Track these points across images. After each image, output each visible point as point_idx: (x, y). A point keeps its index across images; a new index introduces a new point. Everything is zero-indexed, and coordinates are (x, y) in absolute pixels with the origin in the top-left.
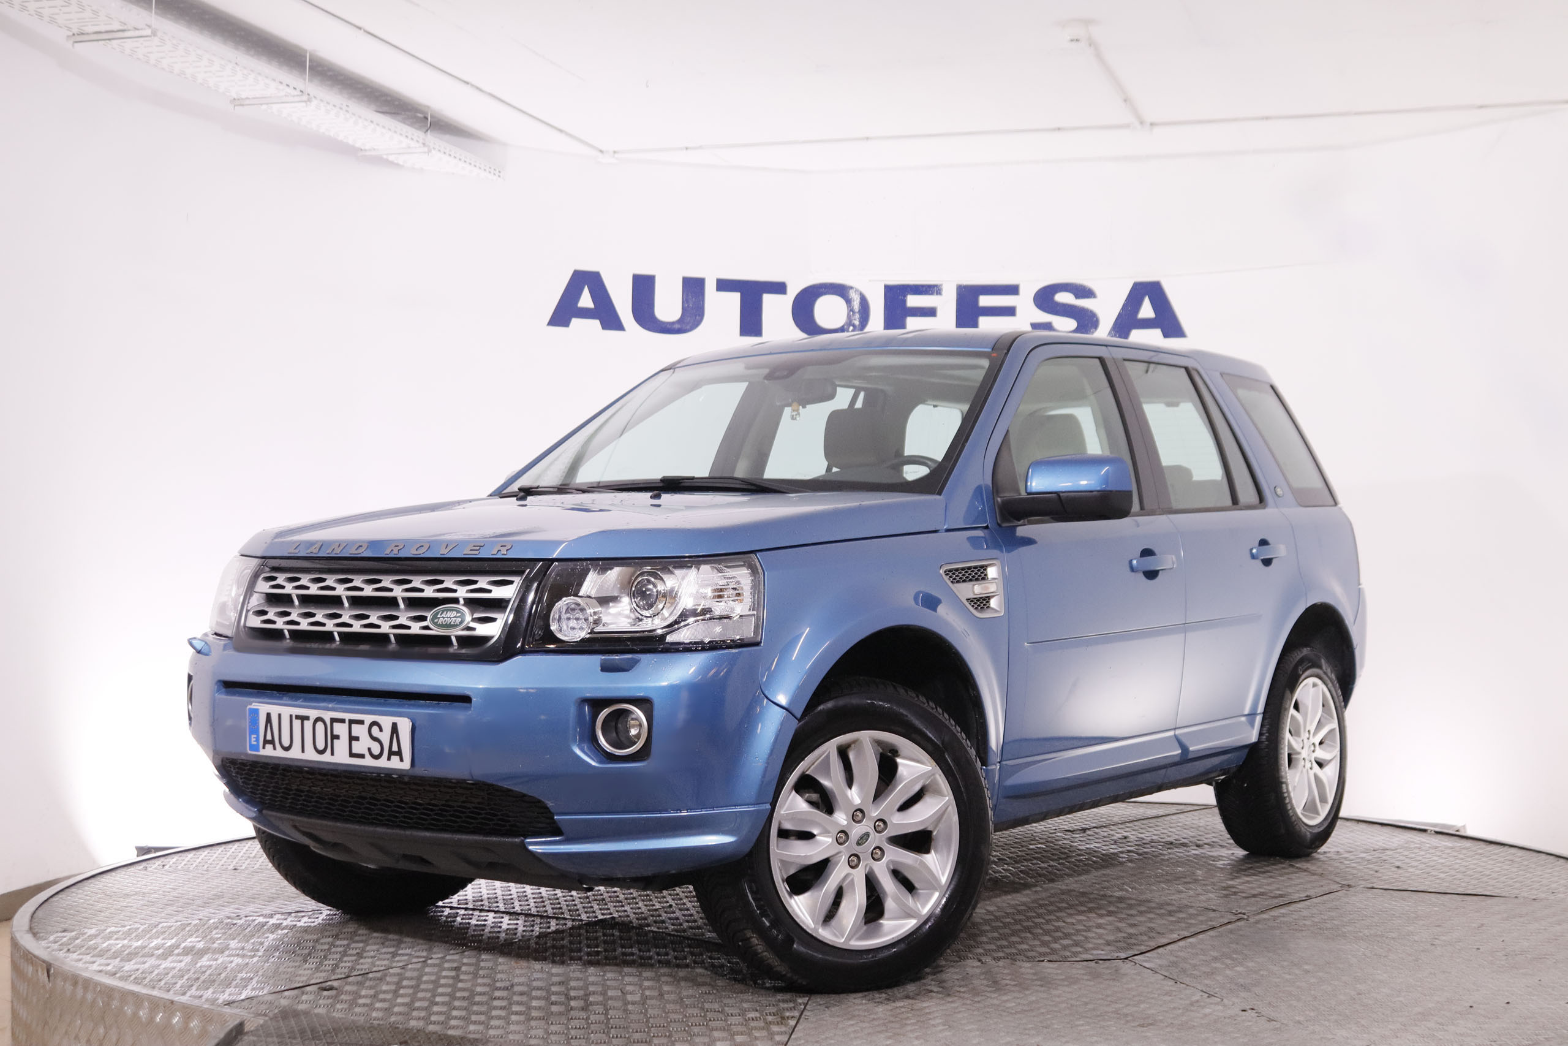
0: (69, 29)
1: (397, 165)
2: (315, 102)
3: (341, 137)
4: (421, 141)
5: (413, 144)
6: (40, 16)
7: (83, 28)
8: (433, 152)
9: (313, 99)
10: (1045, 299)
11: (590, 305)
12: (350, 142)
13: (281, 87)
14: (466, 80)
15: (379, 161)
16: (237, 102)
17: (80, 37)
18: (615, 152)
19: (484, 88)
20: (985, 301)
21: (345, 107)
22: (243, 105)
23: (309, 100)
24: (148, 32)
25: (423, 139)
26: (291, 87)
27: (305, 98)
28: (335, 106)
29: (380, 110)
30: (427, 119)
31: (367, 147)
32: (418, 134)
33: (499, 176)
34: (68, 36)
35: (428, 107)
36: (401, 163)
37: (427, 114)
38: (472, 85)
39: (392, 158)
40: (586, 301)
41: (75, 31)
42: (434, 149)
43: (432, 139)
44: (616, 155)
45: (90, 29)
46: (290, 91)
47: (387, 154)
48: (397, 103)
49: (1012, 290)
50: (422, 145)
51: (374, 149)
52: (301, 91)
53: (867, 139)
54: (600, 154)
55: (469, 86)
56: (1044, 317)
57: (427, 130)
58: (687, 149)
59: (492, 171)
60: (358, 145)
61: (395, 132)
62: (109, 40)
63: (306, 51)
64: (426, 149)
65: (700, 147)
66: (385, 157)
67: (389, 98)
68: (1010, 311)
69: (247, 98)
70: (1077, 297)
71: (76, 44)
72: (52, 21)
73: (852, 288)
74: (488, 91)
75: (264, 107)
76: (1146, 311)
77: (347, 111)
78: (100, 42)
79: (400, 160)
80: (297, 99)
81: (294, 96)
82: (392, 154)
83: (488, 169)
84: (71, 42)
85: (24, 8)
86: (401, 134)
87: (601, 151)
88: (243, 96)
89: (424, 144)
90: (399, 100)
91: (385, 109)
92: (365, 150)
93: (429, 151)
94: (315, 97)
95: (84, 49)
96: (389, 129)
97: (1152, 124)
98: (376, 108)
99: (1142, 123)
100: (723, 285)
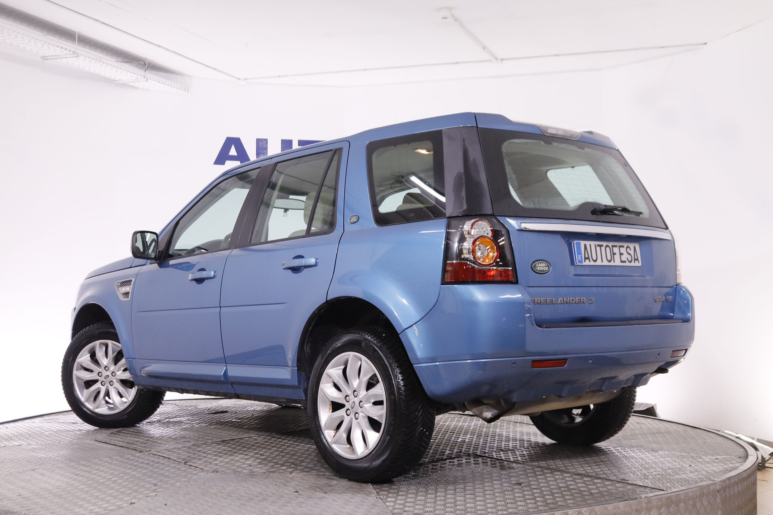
1: (135, 87)
3: (102, 75)
4: (143, 75)
5: (139, 77)
8: (149, 80)
11: (235, 154)
12: (108, 76)
13: (62, 50)
15: (125, 85)
16: (44, 58)
18: (245, 79)
19: (169, 49)
22: (47, 59)
23: (78, 57)
25: (144, 74)
26: (68, 49)
27: (75, 55)
28: (93, 59)
29: (124, 61)
30: (146, 65)
31: (118, 79)
32: (141, 72)
33: (188, 92)
35: (146, 59)
36: (137, 87)
37: (146, 62)
39: (131, 84)
40: (233, 152)
42: (150, 79)
43: (150, 74)
44: (245, 81)
46: (67, 52)
47: (128, 82)
48: (130, 57)
50: (143, 78)
51: (121, 80)
52: (73, 52)
53: (365, 70)
54: (238, 80)
55: (161, 47)
57: (146, 70)
58: (279, 77)
60: (112, 78)
61: (128, 71)
63: (76, 32)
64: (145, 79)
65: (286, 76)
66: (128, 83)
67: (126, 55)
69: (48, 56)
74: (172, 50)
79: (136, 85)
80: (71, 56)
81: (70, 54)
82: (130, 82)
86: (132, 72)
88: (46, 55)
89: (145, 77)
90: (131, 55)
91: (126, 60)
92: (117, 80)
93: (147, 80)
94: (81, 55)
96: (125, 70)
97: (502, 59)
98: (120, 60)
99: (496, 59)
100: (301, 143)
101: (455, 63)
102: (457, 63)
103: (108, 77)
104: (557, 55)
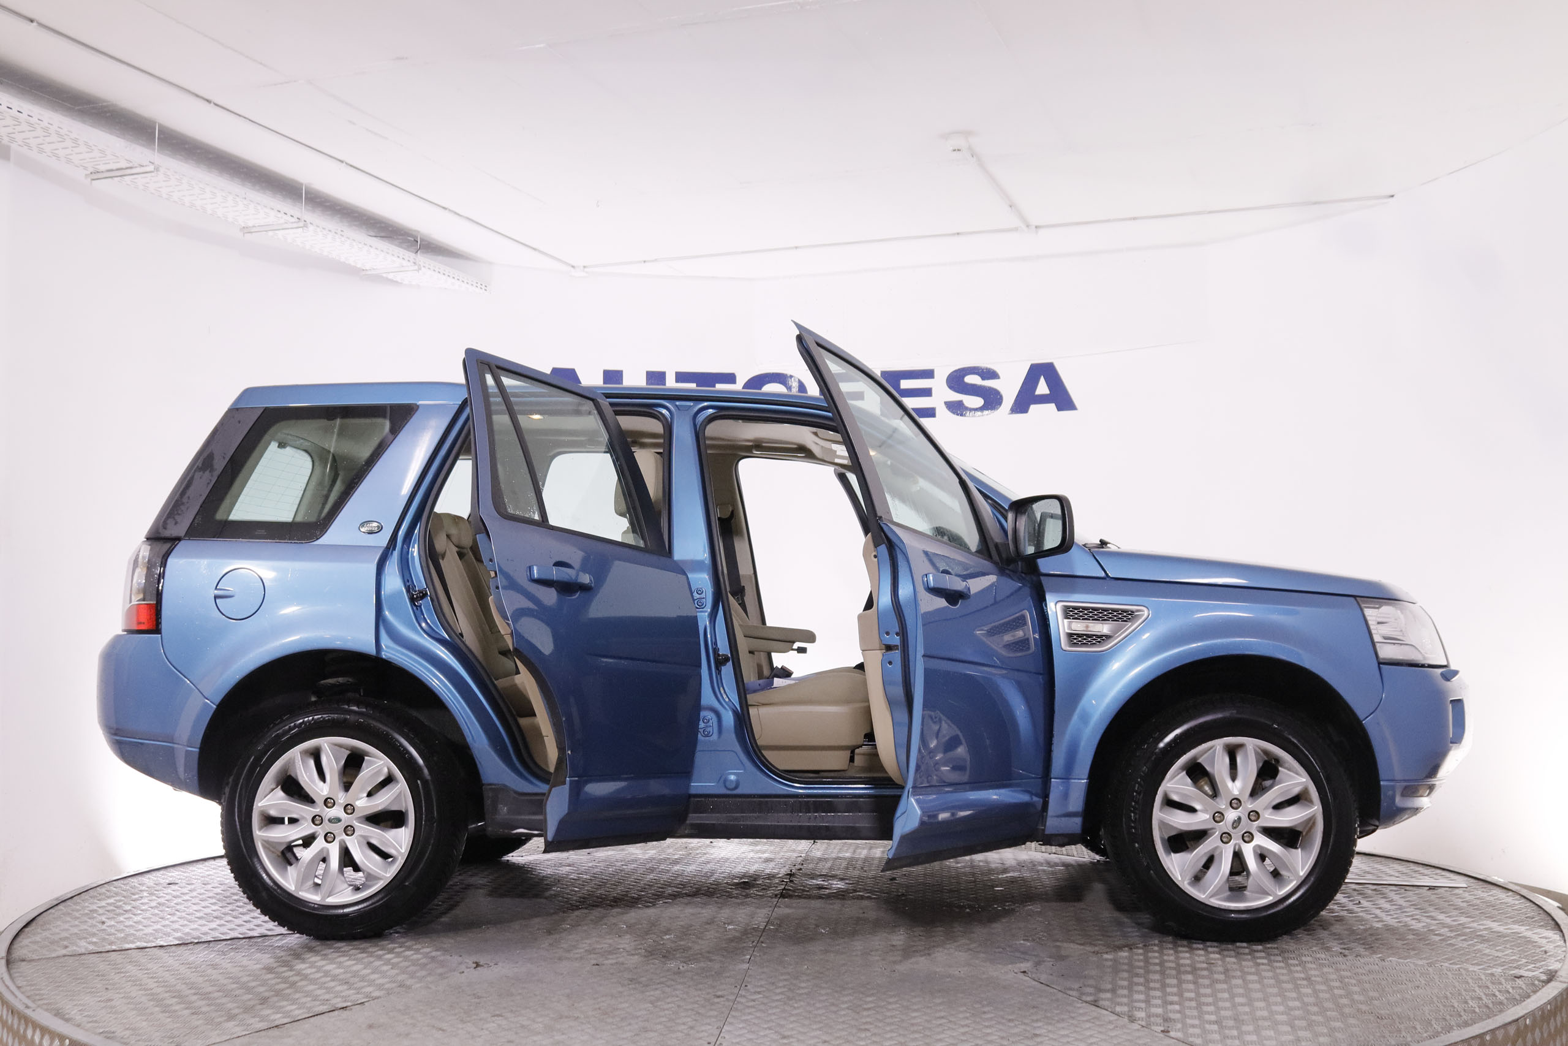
0: (85, 168)
1: (397, 282)
2: (311, 228)
3: (343, 260)
4: (412, 260)
5: (405, 263)
6: (58, 157)
7: (97, 167)
8: (423, 268)
9: (309, 225)
10: (956, 381)
13: (279, 215)
14: (444, 206)
15: (380, 279)
16: (246, 230)
17: (96, 175)
18: (584, 267)
19: (460, 213)
20: (905, 384)
21: (339, 232)
22: (251, 233)
23: (305, 226)
24: (151, 168)
25: (414, 259)
26: (289, 214)
27: (301, 224)
28: (330, 231)
29: (380, 236)
30: (417, 242)
31: (367, 267)
32: (408, 255)
33: (486, 290)
34: (86, 175)
35: (418, 232)
36: (400, 281)
37: (417, 238)
38: (450, 210)
39: (391, 276)
41: (92, 170)
42: (424, 267)
43: (422, 259)
44: (586, 270)
45: (102, 168)
46: (287, 218)
47: (386, 273)
48: (390, 229)
49: (928, 374)
50: (413, 264)
51: (374, 269)
52: (298, 219)
54: (572, 269)
55: (447, 211)
56: (956, 397)
57: (417, 252)
58: (645, 262)
59: (479, 285)
60: (358, 266)
61: (388, 253)
62: (121, 176)
64: (416, 267)
65: (656, 260)
66: (384, 275)
67: (383, 225)
68: (927, 392)
69: (254, 226)
70: (983, 379)
71: (93, 182)
72: (69, 161)
73: (791, 377)
74: (466, 215)
75: (271, 233)
76: (1042, 388)
77: (342, 236)
78: (116, 179)
79: (398, 277)
80: (294, 225)
81: (290, 222)
82: (389, 273)
83: (475, 284)
84: (89, 180)
85: (41, 151)
86: (393, 255)
87: (573, 267)
88: (250, 225)
89: (415, 263)
90: (392, 226)
91: (383, 234)
92: (367, 270)
93: (419, 269)
94: (313, 224)
95: (104, 186)
96: (382, 251)
97: (1036, 227)
98: (372, 234)
99: (1028, 226)
100: (681, 377)
101: (954, 234)
102: (958, 234)
103: (353, 264)
104: (1135, 219)
